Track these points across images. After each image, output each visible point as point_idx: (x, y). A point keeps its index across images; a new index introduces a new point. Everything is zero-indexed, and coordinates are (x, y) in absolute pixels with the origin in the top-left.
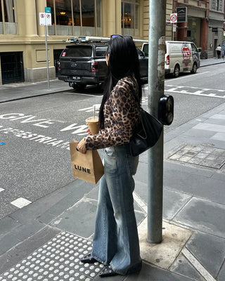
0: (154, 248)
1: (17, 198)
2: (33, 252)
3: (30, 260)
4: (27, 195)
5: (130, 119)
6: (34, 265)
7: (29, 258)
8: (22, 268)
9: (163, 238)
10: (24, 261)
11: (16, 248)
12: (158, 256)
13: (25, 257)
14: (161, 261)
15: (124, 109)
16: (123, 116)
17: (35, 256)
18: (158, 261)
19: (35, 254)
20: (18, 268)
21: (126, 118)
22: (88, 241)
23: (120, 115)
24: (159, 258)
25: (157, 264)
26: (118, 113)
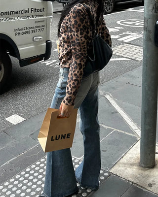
0: (147, 173)
1: (12, 114)
2: (26, 167)
3: (23, 176)
4: (22, 112)
5: (86, 39)
6: (27, 181)
7: (23, 173)
8: (16, 182)
9: (156, 163)
10: (18, 176)
11: (10, 162)
12: (151, 181)
13: (18, 172)
14: (153, 186)
15: (81, 29)
16: (80, 36)
17: (28, 172)
18: (150, 185)
19: (28, 170)
20: (12, 183)
21: (83, 38)
22: (80, 161)
23: (77, 35)
24: (151, 182)
25: (149, 189)
26: (76, 34)
